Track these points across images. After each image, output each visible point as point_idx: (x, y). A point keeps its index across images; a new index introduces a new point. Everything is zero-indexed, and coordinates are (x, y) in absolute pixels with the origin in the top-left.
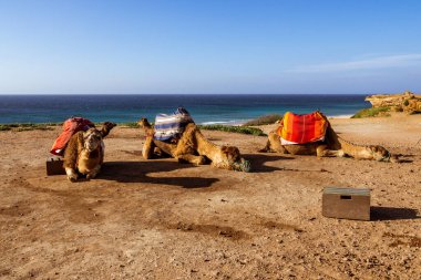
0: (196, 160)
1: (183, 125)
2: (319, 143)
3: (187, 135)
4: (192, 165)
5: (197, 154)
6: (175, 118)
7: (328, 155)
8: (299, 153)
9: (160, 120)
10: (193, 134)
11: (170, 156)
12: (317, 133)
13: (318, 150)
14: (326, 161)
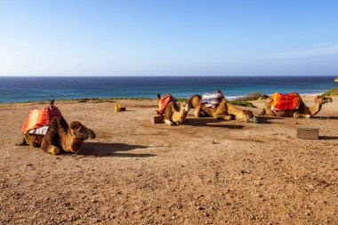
0: (228, 118)
1: (220, 99)
2: (296, 110)
3: (222, 105)
4: (226, 120)
5: (227, 114)
6: (215, 96)
7: (300, 117)
8: (284, 116)
9: (205, 97)
10: (225, 105)
11: (210, 116)
12: (294, 105)
13: (294, 115)
14: (299, 120)
